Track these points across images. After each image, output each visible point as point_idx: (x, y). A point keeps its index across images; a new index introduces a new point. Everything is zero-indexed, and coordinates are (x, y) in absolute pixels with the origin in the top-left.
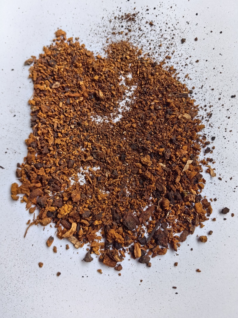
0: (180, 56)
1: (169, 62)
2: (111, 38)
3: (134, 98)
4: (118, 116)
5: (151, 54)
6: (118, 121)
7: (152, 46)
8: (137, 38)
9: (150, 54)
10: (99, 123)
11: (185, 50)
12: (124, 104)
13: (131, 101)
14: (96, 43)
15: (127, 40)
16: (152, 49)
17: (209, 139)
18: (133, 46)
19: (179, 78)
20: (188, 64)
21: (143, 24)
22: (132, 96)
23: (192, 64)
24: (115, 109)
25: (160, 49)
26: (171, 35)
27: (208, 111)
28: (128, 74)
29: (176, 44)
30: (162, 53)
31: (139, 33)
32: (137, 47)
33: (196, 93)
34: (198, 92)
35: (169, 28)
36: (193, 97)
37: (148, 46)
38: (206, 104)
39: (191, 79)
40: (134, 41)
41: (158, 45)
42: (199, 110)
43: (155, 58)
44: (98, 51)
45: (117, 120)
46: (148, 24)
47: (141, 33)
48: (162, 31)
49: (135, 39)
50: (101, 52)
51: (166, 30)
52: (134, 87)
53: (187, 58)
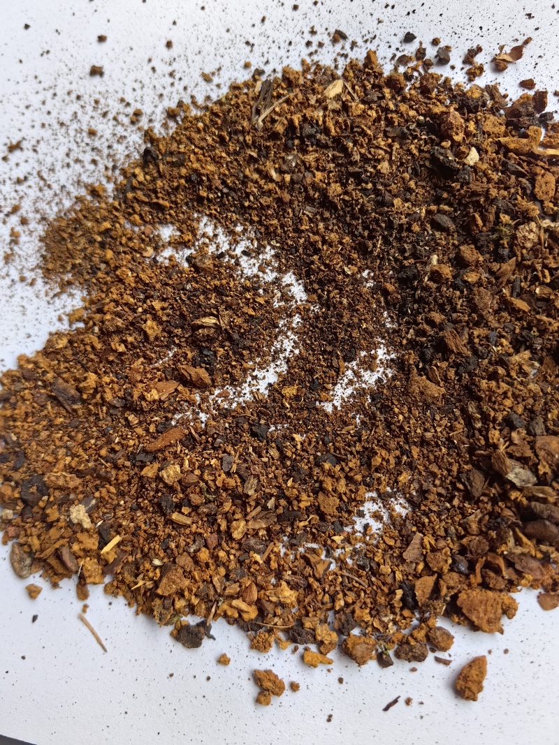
0: (140, 85)
1: (153, 118)
2: (22, 269)
3: (239, 229)
4: (289, 285)
5: (112, 164)
6: (301, 287)
7: (87, 158)
8: (48, 194)
9: (110, 165)
10: (296, 345)
11: (125, 72)
12: (253, 261)
13: (248, 239)
14: (25, 317)
15: (44, 222)
16: (97, 158)
17: (410, 49)
18: (72, 209)
19: (208, 98)
20: (170, 69)
21: (7, 170)
22: (232, 233)
23: (175, 59)
24: (261, 291)
25: (102, 136)
26: (66, 101)
27: (327, 40)
28: (158, 236)
29: (100, 93)
30: (115, 132)
31: (33, 185)
32: (76, 198)
33: (265, 60)
34: (263, 56)
35: (44, 103)
36: (274, 71)
37: (83, 167)
38: (306, 41)
39: (219, 69)
40: (53, 205)
41: (87, 140)
42: (318, 62)
43: (127, 153)
44: (54, 316)
45: (298, 292)
46: (10, 156)
47: (33, 181)
48: (47, 123)
49: (49, 199)
50: (59, 307)
51: (49, 113)
52: (205, 224)
53: (151, 72)
